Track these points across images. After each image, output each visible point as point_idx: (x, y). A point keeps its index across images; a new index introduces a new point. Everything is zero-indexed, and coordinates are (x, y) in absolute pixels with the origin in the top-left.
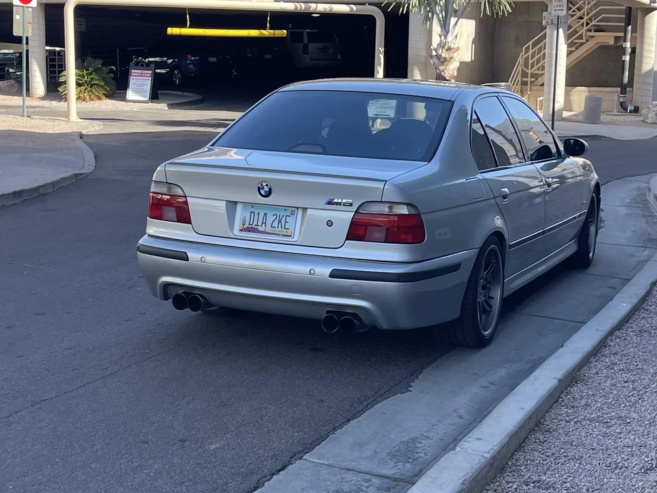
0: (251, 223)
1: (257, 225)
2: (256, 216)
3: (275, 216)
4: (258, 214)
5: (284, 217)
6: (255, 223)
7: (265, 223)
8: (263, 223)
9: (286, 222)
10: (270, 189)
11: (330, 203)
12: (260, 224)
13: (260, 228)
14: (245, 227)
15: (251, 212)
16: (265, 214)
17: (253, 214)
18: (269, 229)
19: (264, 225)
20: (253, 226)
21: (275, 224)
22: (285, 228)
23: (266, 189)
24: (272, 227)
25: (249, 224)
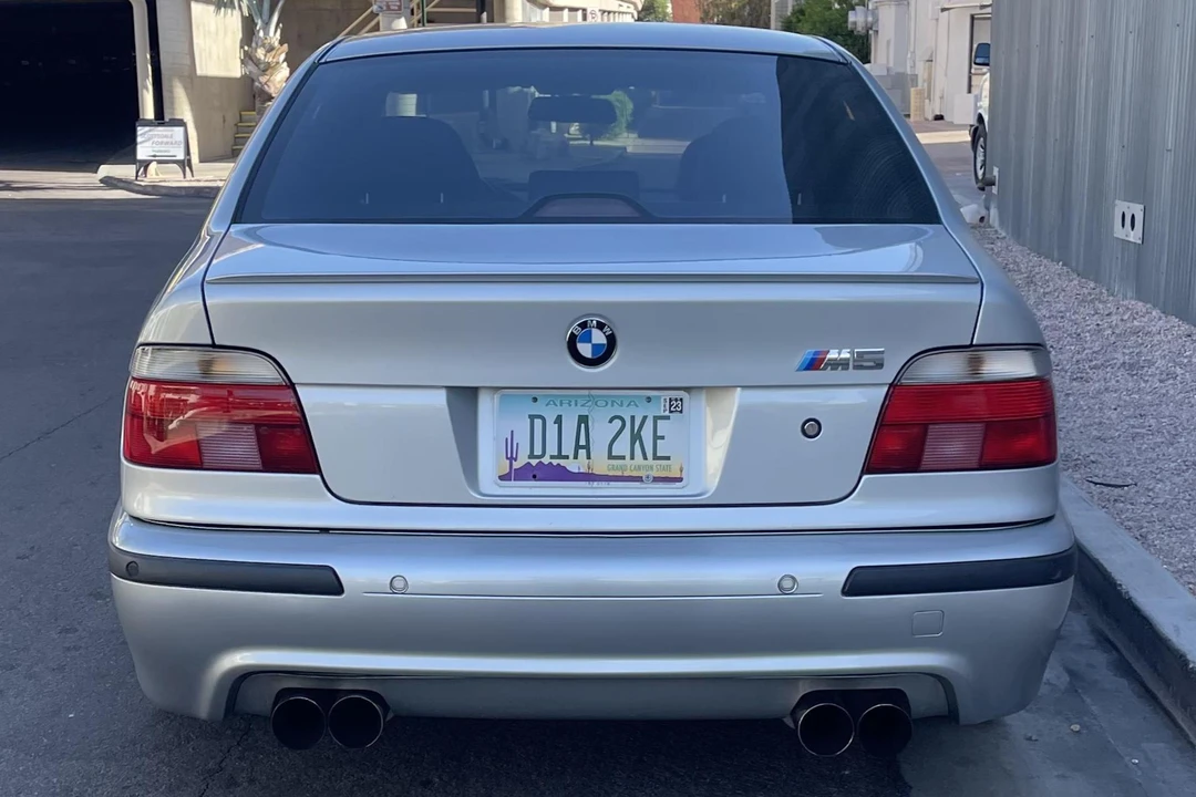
0: (538, 452)
1: (560, 456)
2: (552, 429)
3: (618, 423)
4: (559, 420)
5: (649, 424)
6: (552, 449)
7: (587, 447)
8: (578, 447)
9: (656, 438)
10: (612, 340)
11: (814, 364)
12: (568, 449)
13: (572, 466)
14: (516, 465)
15: (532, 417)
16: (583, 419)
17: (538, 423)
18: (601, 465)
19: (582, 452)
20: (546, 460)
21: (622, 446)
22: (656, 457)
23: (599, 337)
24: (611, 457)
25: (532, 456)
